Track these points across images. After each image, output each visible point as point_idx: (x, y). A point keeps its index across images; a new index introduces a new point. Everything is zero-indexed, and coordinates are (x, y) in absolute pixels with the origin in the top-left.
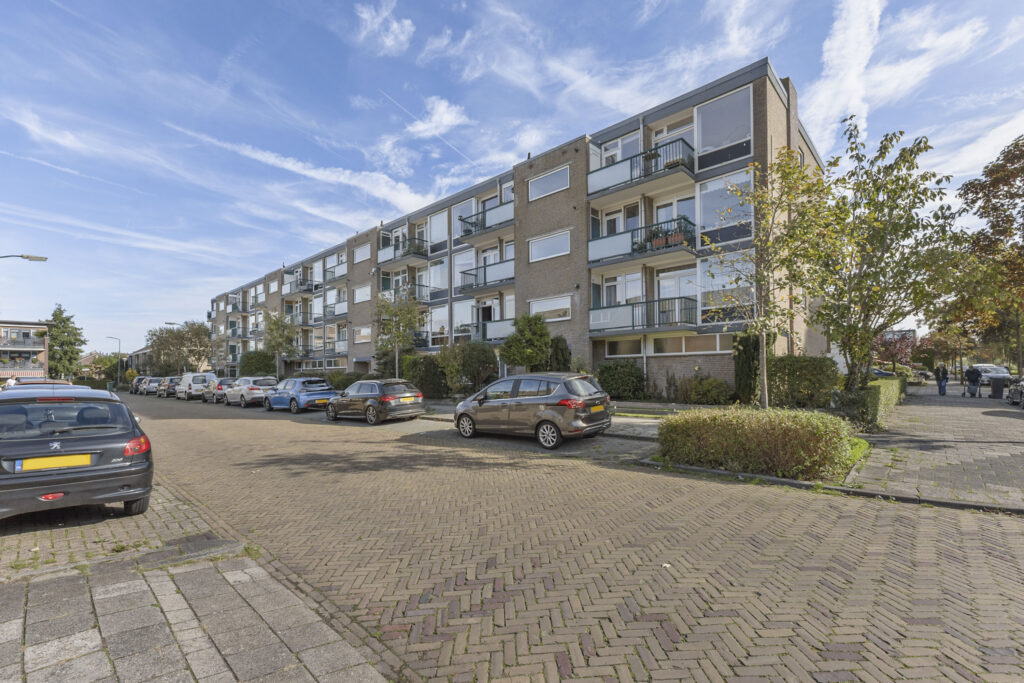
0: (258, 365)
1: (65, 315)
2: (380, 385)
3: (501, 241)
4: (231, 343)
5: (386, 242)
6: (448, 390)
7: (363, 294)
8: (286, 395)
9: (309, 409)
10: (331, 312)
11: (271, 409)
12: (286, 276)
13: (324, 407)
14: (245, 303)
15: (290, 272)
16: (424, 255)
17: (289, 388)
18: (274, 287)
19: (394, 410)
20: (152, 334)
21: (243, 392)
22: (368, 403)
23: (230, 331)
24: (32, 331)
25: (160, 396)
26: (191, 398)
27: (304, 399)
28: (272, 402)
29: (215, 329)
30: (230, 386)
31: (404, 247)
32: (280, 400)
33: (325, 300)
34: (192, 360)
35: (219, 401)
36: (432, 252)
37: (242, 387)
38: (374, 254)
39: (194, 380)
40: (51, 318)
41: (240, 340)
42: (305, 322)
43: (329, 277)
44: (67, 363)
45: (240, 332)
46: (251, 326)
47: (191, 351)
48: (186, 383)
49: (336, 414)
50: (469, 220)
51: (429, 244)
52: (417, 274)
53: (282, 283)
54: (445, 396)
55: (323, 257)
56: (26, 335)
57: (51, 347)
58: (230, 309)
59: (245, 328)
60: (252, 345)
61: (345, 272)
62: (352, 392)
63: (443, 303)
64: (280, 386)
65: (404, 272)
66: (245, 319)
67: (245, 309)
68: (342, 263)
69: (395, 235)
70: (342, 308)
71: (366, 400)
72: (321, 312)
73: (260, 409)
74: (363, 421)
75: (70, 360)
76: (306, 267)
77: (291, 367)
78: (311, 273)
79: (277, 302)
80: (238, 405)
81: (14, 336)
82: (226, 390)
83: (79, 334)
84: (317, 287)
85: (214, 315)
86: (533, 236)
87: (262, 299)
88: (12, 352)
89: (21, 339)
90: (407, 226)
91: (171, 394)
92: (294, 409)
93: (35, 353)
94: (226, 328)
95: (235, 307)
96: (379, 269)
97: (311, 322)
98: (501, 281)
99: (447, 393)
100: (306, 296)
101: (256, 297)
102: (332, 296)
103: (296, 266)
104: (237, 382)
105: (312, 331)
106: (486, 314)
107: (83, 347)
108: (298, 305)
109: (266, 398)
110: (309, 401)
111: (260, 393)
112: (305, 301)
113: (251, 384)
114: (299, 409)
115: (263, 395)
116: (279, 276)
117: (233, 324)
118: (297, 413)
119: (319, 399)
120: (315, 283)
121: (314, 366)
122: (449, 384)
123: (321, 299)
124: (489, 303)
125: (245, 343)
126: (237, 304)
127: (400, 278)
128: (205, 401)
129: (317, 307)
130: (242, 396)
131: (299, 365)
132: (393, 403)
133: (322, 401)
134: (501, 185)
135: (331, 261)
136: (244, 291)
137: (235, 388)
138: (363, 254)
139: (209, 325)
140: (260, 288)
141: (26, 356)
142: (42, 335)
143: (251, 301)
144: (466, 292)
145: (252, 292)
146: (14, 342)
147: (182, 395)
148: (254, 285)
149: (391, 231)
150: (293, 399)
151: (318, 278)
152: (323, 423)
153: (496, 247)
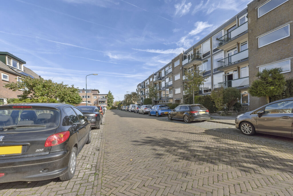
0: (148, 102)
1: (111, 92)
2: (189, 107)
3: (238, 44)
4: (142, 97)
5: (185, 58)
6: (216, 109)
7: (177, 77)
8: (155, 111)
9: (162, 115)
10: (167, 85)
11: (151, 115)
12: (154, 76)
13: (167, 115)
14: (144, 85)
15: (155, 74)
16: (200, 59)
17: (155, 108)
18: (151, 80)
19: (196, 117)
20: (125, 95)
21: (143, 110)
22: (184, 114)
23: (141, 94)
24: (105, 96)
25: (126, 111)
26: (132, 111)
27: (160, 112)
28: (151, 113)
29: (138, 93)
30: (140, 108)
31: (192, 58)
32: (153, 112)
33: (165, 81)
34: (133, 102)
35: (138, 112)
36: (203, 57)
37: (143, 108)
38: (181, 63)
39: (132, 107)
40: (108, 93)
41: (144, 96)
42: (160, 89)
43: (167, 74)
44: (111, 103)
45: (143, 94)
46: (146, 92)
47: (133, 100)
48: (131, 107)
49: (172, 118)
50: (221, 39)
51: (202, 54)
52: (197, 67)
53: (153, 78)
54: (215, 111)
55: (164, 68)
56: (104, 97)
57: (108, 100)
58: (141, 88)
59: (145, 92)
60: (146, 97)
61: (171, 71)
62: (177, 109)
63: (208, 76)
64: (153, 108)
65: (192, 67)
66: (145, 90)
67: (144, 87)
68: (170, 68)
69: (188, 55)
70: (171, 83)
71: (183, 112)
72: (164, 85)
73: (148, 115)
74: (183, 121)
75: (112, 103)
76: (160, 72)
77: (156, 103)
78: (161, 74)
79: (152, 84)
80: (142, 114)
81: (102, 97)
82: (139, 109)
83: (113, 97)
84: (163, 78)
85: (138, 90)
86: (260, 35)
87: (148, 84)
88: (102, 101)
89: (103, 98)
90: (193, 50)
91: (128, 110)
92: (157, 115)
93: (105, 101)
94: (140, 93)
95: (142, 87)
96: (183, 68)
97: (162, 89)
98: (238, 61)
99: (216, 111)
100: (160, 81)
101: (147, 83)
102: (167, 80)
103: (157, 73)
104: (142, 107)
105: (162, 92)
106: (230, 77)
107: (114, 100)
108: (158, 84)
109: (149, 111)
110: (162, 113)
111: (147, 110)
112: (160, 83)
113: (145, 107)
114: (159, 115)
115: (148, 111)
116: (152, 76)
117: (142, 92)
118: (158, 117)
119: (165, 112)
120: (162, 77)
121: (163, 102)
122: (217, 106)
123: (164, 81)
124: (230, 73)
125: (145, 97)
126: (142, 86)
127: (190, 70)
128: (135, 112)
129: (163, 84)
130: (143, 111)
131: (159, 102)
132: (196, 114)
133: (166, 113)
134: (238, 19)
135: (167, 69)
136: (144, 82)
137: (141, 108)
138: (177, 64)
139: (137, 92)
140: (148, 81)
141: (103, 102)
142: (106, 97)
143: (146, 85)
144: (220, 70)
145: (146, 82)
146: (102, 99)
147: (130, 111)
148: (146, 80)
149: (187, 54)
150: (157, 112)
151: (163, 75)
152: (167, 121)
153: (236, 47)
